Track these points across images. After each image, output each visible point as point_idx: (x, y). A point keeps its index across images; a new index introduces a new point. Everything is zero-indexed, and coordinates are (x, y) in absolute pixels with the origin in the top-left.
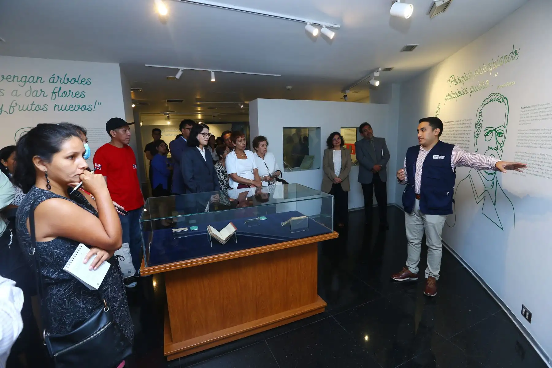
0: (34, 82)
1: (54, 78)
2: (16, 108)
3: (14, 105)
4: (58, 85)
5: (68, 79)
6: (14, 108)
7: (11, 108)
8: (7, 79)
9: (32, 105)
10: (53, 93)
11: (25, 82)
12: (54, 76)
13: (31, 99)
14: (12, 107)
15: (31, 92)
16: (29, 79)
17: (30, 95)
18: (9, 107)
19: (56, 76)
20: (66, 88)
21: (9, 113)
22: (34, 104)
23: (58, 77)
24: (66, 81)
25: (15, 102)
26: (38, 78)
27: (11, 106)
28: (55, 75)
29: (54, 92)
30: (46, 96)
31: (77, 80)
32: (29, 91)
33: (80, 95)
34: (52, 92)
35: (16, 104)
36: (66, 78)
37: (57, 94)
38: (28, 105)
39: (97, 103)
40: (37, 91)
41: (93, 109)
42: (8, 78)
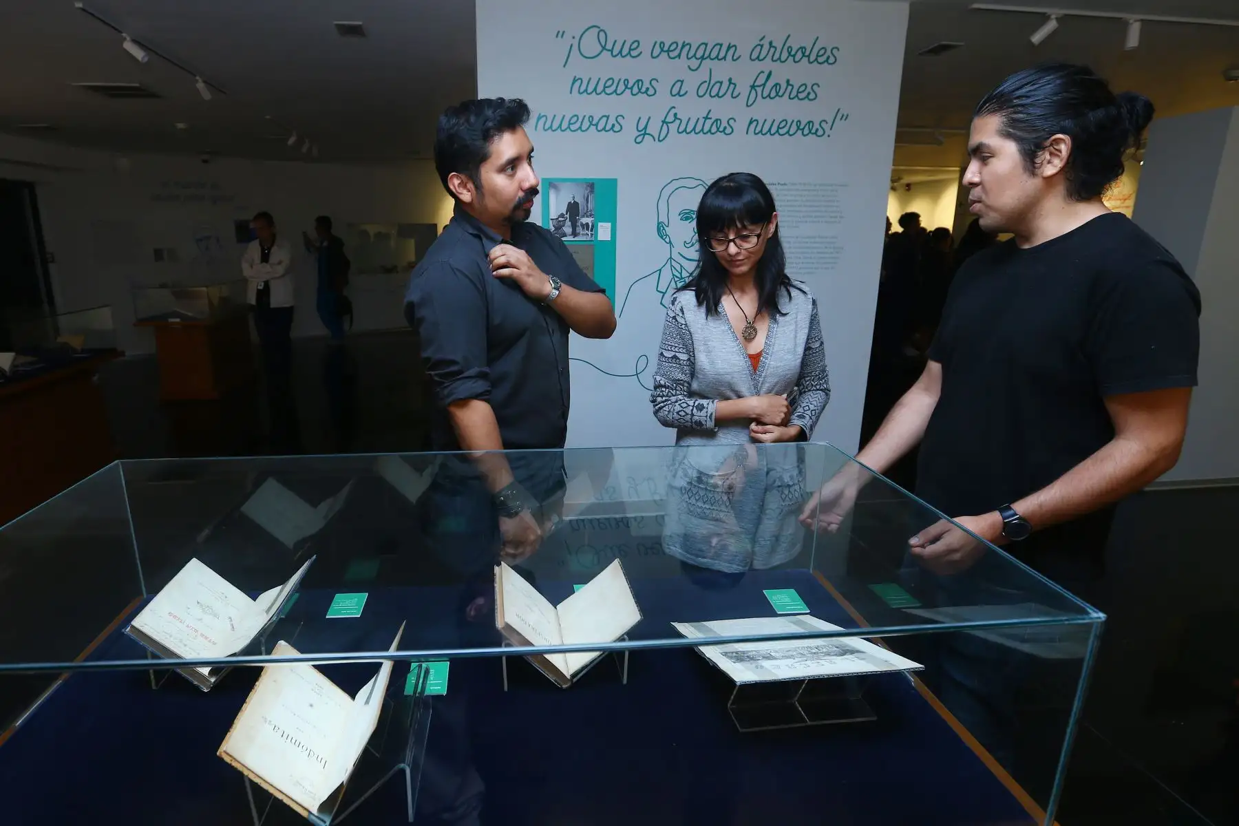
0: (720, 57)
1: (762, 46)
2: (674, 127)
3: (670, 118)
4: (767, 65)
5: (790, 49)
6: (669, 125)
7: (665, 126)
8: (668, 51)
9: (706, 118)
10: (753, 87)
11: (703, 58)
12: (762, 43)
13: (707, 103)
14: (667, 123)
15: (709, 84)
16: (696, 51)
17: (704, 95)
18: (661, 124)
19: (766, 43)
20: (782, 73)
21: (657, 140)
22: (709, 116)
23: (771, 43)
24: (785, 55)
25: (673, 111)
26: (729, 47)
27: (664, 122)
28: (764, 40)
29: (756, 84)
30: (737, 96)
31: (807, 54)
32: (706, 82)
33: (806, 93)
34: (752, 84)
35: (675, 115)
36: (786, 47)
37: (759, 90)
38: (698, 119)
39: (839, 116)
40: (721, 83)
41: (828, 132)
42: (672, 48)
